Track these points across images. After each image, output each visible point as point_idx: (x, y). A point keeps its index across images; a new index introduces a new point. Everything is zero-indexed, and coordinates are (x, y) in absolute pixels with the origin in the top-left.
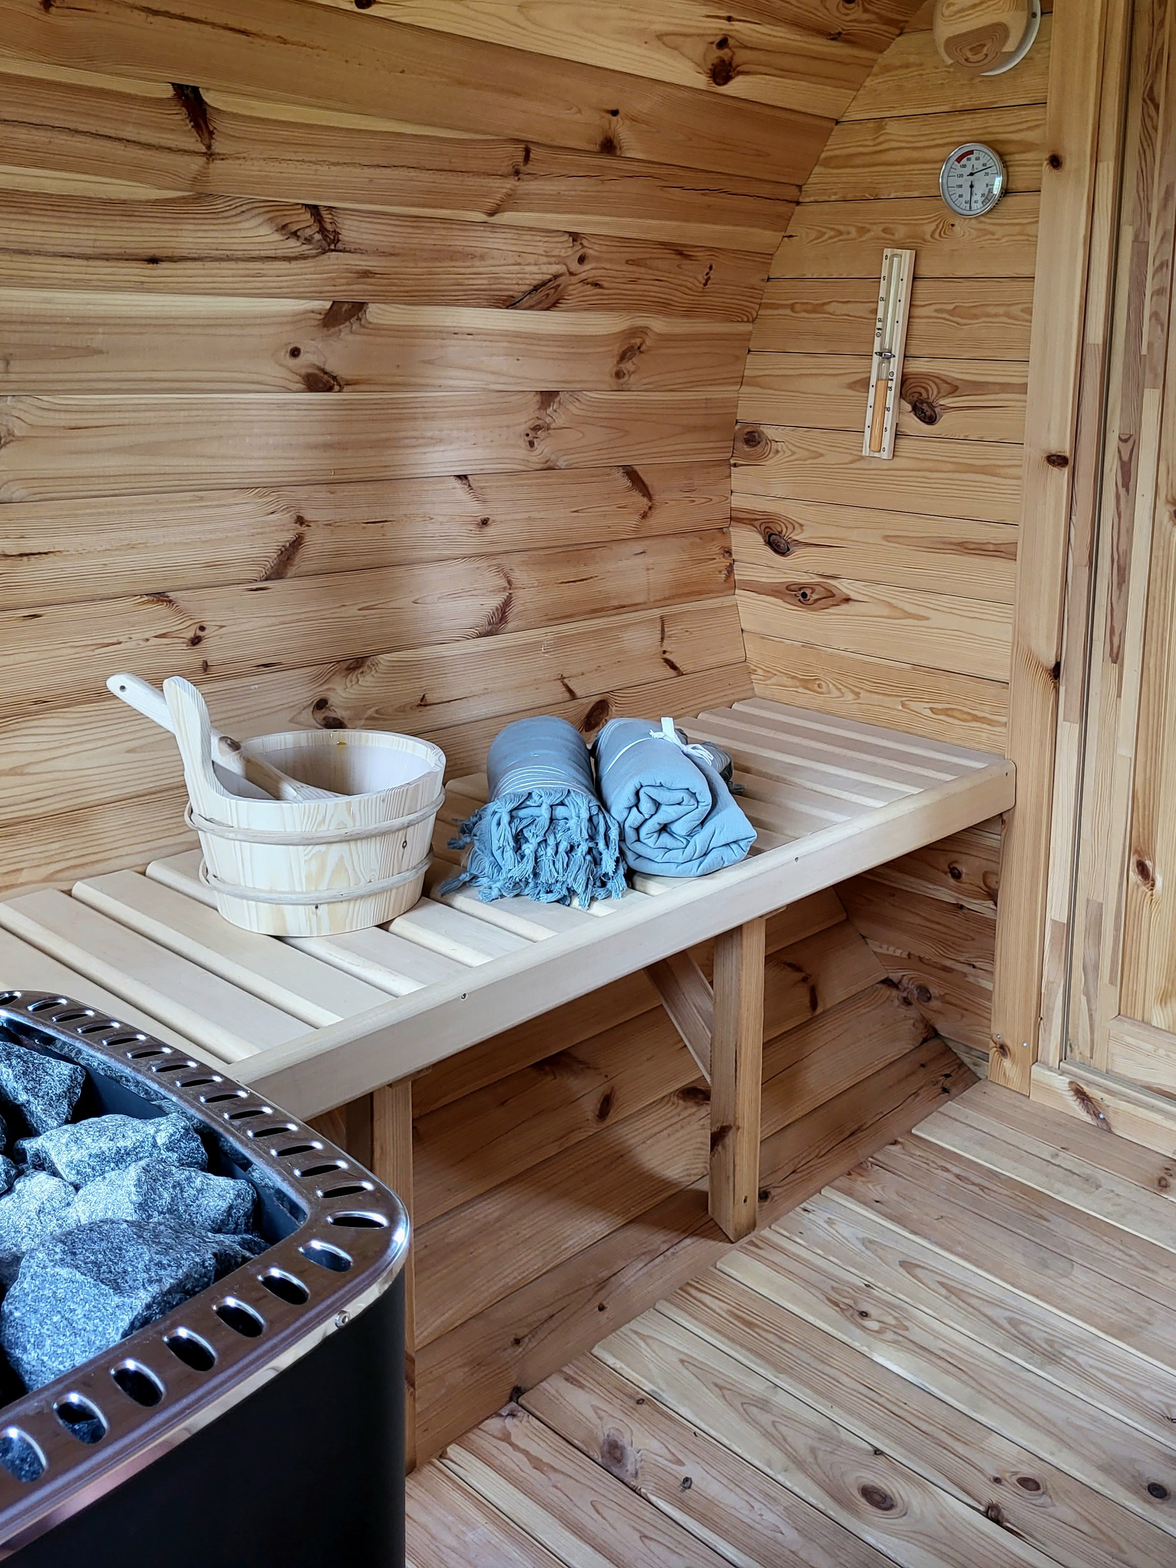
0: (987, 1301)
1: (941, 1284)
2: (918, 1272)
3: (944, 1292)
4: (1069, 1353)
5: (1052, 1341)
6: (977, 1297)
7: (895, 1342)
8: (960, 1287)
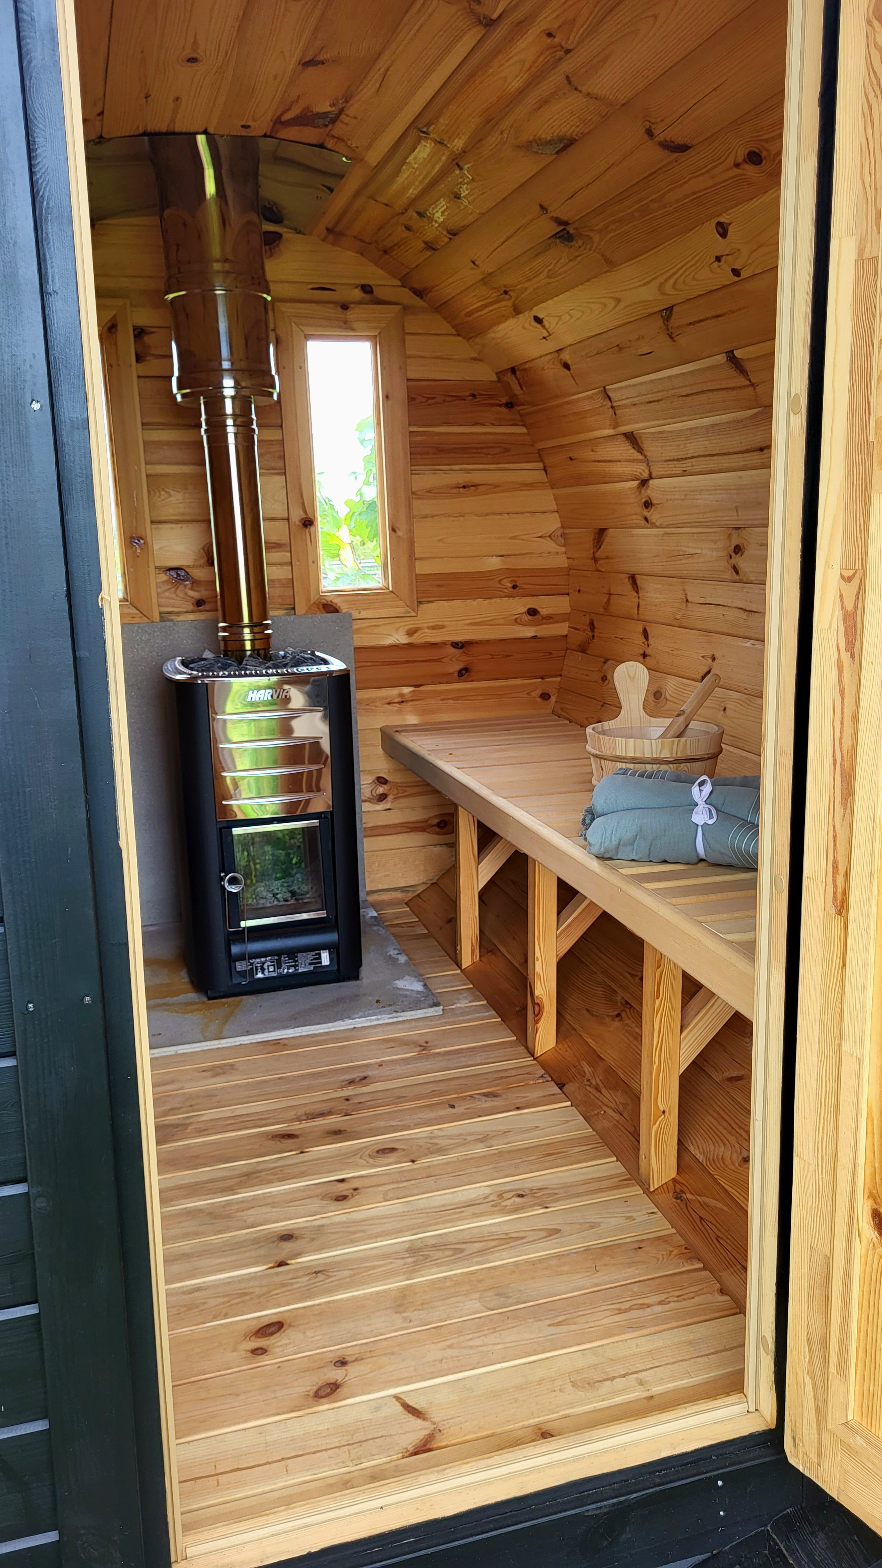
0: (487, 1249)
1: (523, 1238)
2: (544, 1234)
3: (513, 1235)
4: (410, 1260)
5: (427, 1258)
6: (494, 1247)
7: (486, 1198)
8: (512, 1244)
